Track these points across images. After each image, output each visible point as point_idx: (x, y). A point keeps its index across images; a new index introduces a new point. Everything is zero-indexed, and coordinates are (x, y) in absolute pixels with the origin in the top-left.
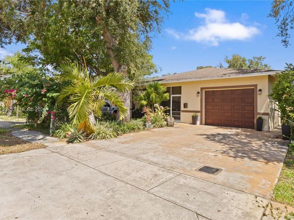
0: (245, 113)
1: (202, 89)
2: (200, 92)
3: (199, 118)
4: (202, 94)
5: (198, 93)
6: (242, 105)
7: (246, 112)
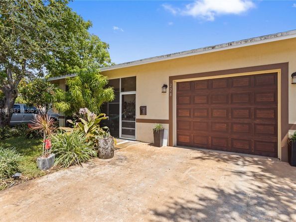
0: (255, 124)
1: (171, 79)
2: (168, 84)
3: (166, 133)
4: (171, 88)
5: (165, 86)
6: (249, 109)
7: (257, 121)
